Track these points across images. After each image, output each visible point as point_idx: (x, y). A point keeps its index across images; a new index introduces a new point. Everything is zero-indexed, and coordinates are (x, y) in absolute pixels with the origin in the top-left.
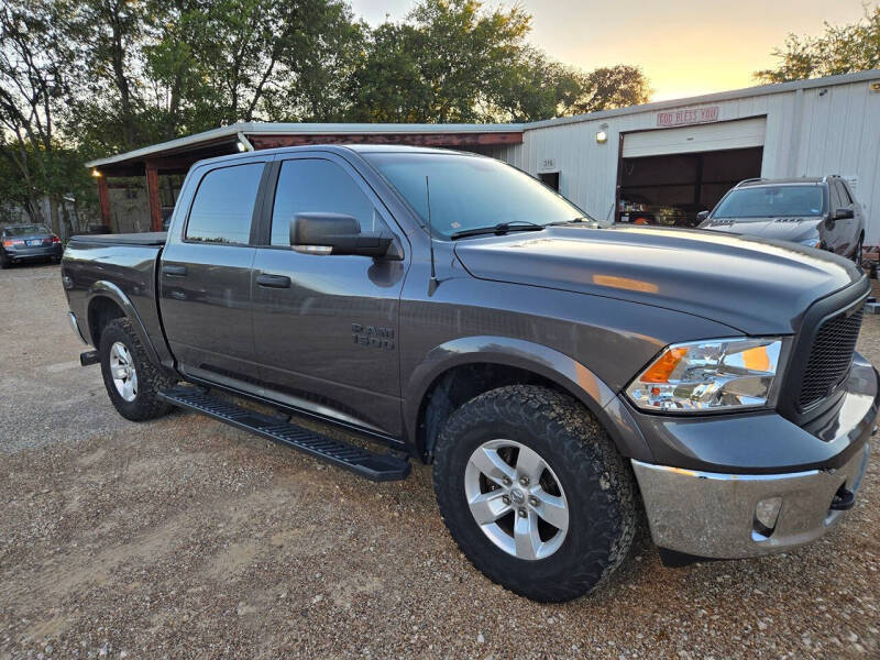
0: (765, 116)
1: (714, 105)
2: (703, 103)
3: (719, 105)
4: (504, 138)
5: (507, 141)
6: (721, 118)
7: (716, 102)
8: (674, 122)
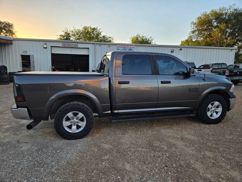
0: (89, 48)
1: (77, 44)
2: (74, 43)
3: (78, 44)
4: (7, 41)
5: (9, 43)
6: (79, 47)
7: (77, 43)
8: (67, 46)
